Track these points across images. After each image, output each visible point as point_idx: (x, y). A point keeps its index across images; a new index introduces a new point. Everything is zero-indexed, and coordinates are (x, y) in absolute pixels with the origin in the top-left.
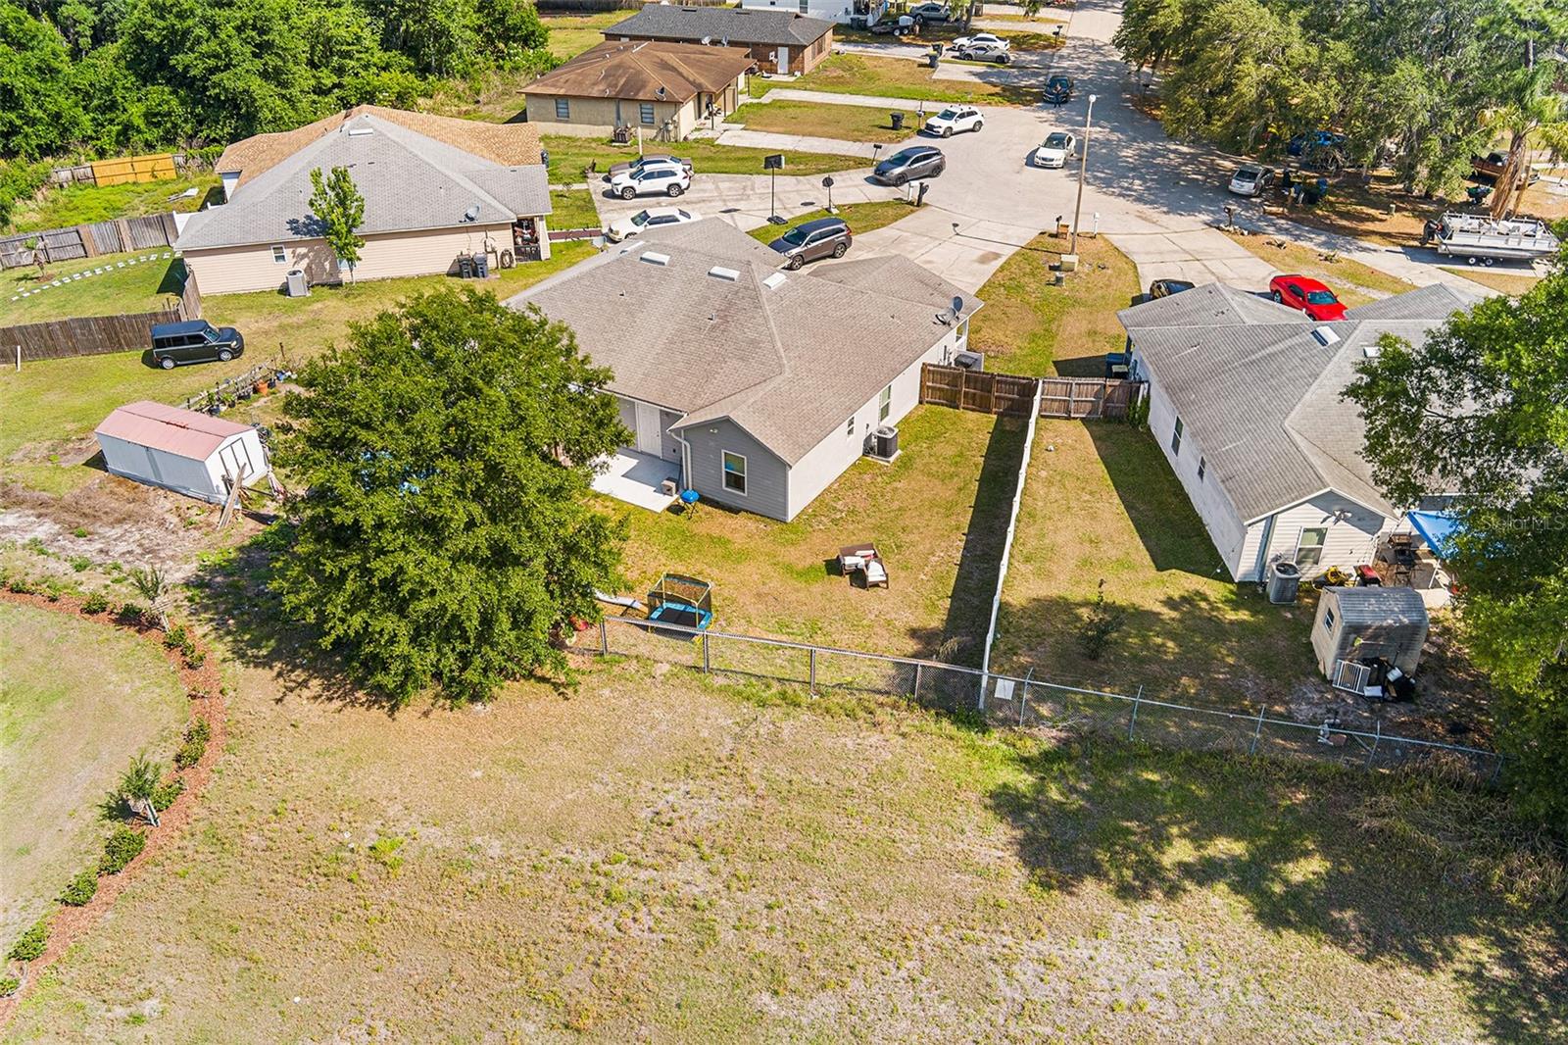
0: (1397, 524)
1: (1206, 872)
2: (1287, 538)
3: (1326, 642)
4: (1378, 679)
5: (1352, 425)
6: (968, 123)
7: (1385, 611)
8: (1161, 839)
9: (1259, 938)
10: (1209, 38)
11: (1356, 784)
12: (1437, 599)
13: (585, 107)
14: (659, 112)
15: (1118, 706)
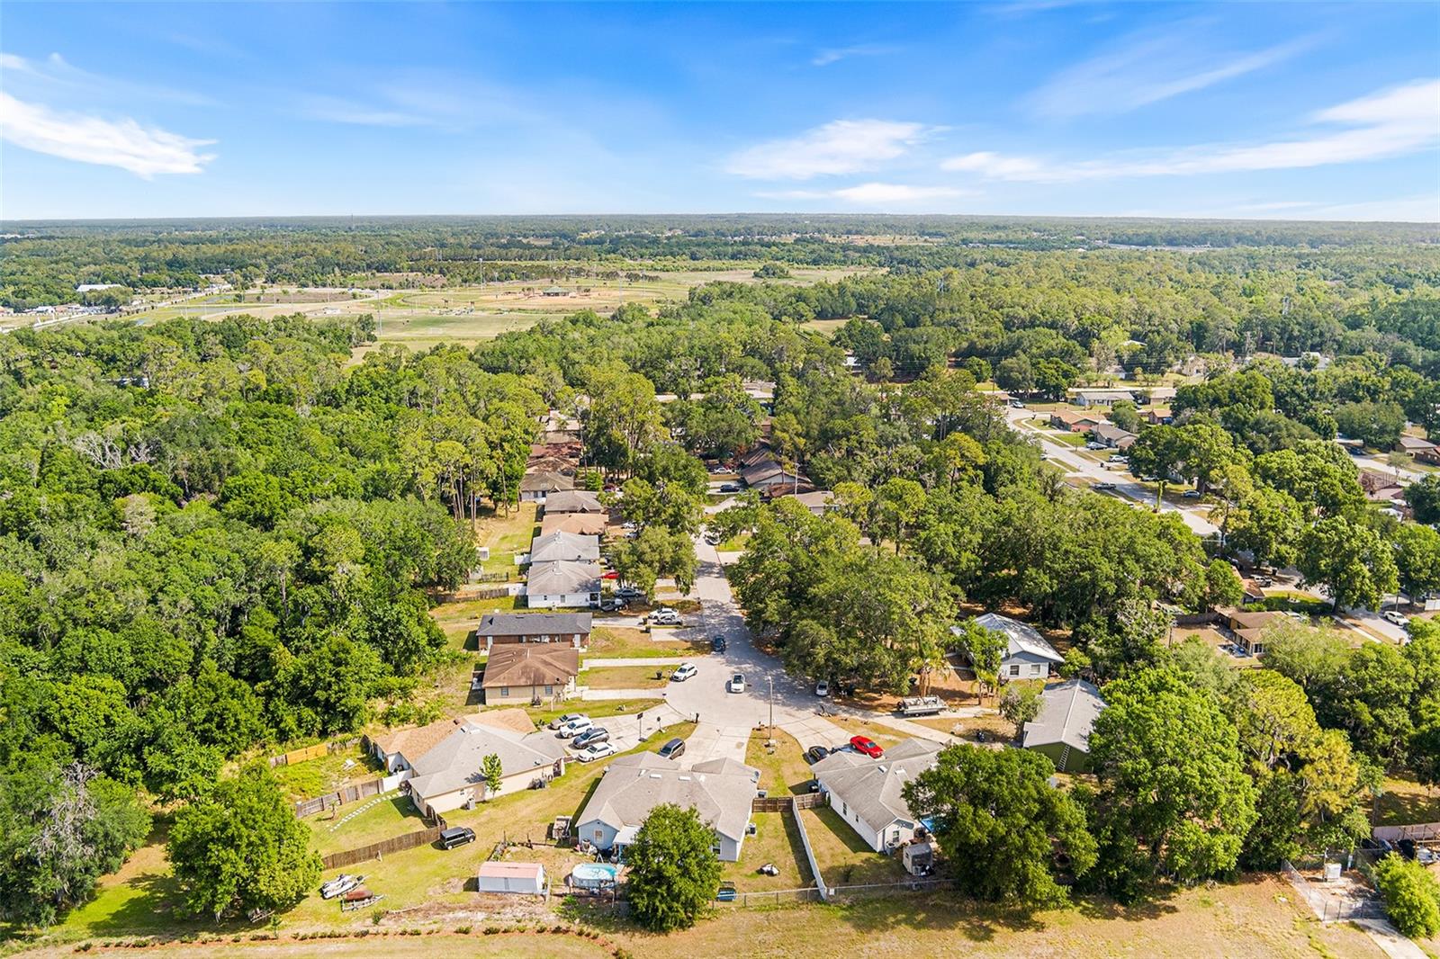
0: (918, 825)
1: (898, 922)
2: (889, 837)
3: (908, 863)
4: (923, 870)
5: (904, 804)
6: (692, 672)
7: (921, 849)
8: (886, 918)
9: (915, 933)
10: (798, 635)
11: (925, 896)
12: (934, 845)
13: (516, 690)
14: (555, 689)
15: (860, 891)
